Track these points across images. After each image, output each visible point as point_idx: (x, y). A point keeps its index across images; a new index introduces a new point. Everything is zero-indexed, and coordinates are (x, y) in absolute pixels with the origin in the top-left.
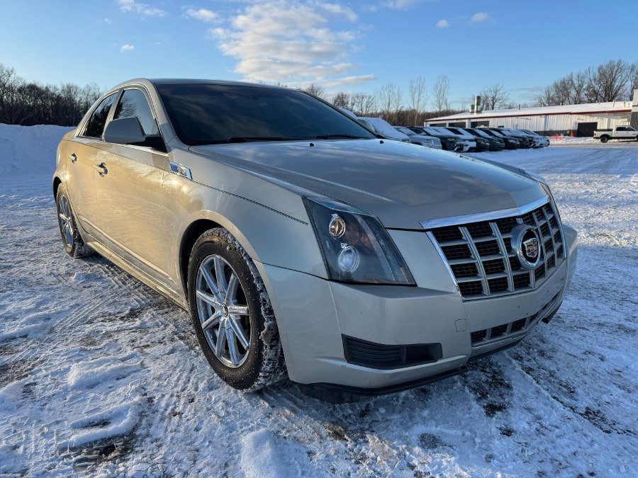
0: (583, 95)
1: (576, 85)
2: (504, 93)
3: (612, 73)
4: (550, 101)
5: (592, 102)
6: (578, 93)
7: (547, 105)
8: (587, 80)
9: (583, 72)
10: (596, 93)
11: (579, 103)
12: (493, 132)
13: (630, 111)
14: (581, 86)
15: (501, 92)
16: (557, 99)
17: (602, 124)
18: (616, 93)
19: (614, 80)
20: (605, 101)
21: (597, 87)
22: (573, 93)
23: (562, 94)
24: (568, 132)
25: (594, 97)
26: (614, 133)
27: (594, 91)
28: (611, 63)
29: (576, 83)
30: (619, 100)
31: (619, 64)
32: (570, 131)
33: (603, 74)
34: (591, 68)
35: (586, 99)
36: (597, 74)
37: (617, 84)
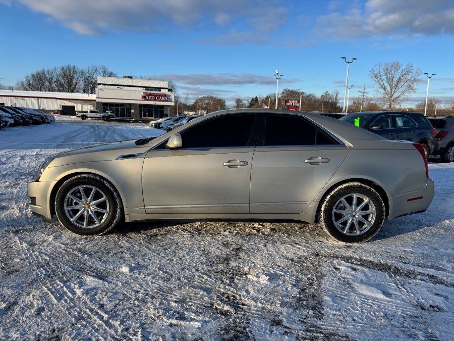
0: (54, 85)
1: (48, 78)
3: (70, 73)
4: (31, 87)
6: (50, 83)
8: (54, 75)
9: (51, 69)
12: (17, 110)
13: (95, 100)
14: (52, 79)
16: (36, 86)
17: (78, 107)
18: (75, 86)
19: (72, 78)
21: (63, 81)
22: (47, 84)
23: (39, 82)
24: (56, 112)
25: (62, 88)
26: (89, 114)
27: (61, 84)
28: (69, 66)
29: (47, 76)
30: (78, 92)
31: (74, 68)
32: (58, 111)
33: (65, 73)
34: (57, 68)
35: (57, 88)
36: (61, 72)
37: (74, 81)
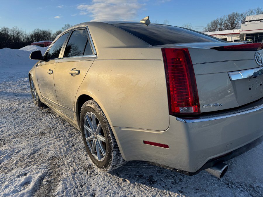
1: (220, 23)
2: (191, 27)
3: (234, 17)
4: (210, 30)
5: (226, 30)
6: (221, 26)
7: (208, 31)
8: (224, 21)
9: (222, 17)
10: (227, 26)
11: (221, 30)
13: (240, 33)
15: (190, 26)
16: (212, 29)
17: (229, 39)
18: (235, 26)
19: (235, 20)
20: (231, 29)
21: (228, 23)
22: (219, 26)
23: (214, 27)
25: (227, 28)
27: (227, 25)
28: (233, 13)
29: (220, 21)
30: (237, 29)
31: (236, 14)
33: (230, 18)
34: (226, 16)
35: (224, 29)
36: (228, 18)
37: (236, 22)
